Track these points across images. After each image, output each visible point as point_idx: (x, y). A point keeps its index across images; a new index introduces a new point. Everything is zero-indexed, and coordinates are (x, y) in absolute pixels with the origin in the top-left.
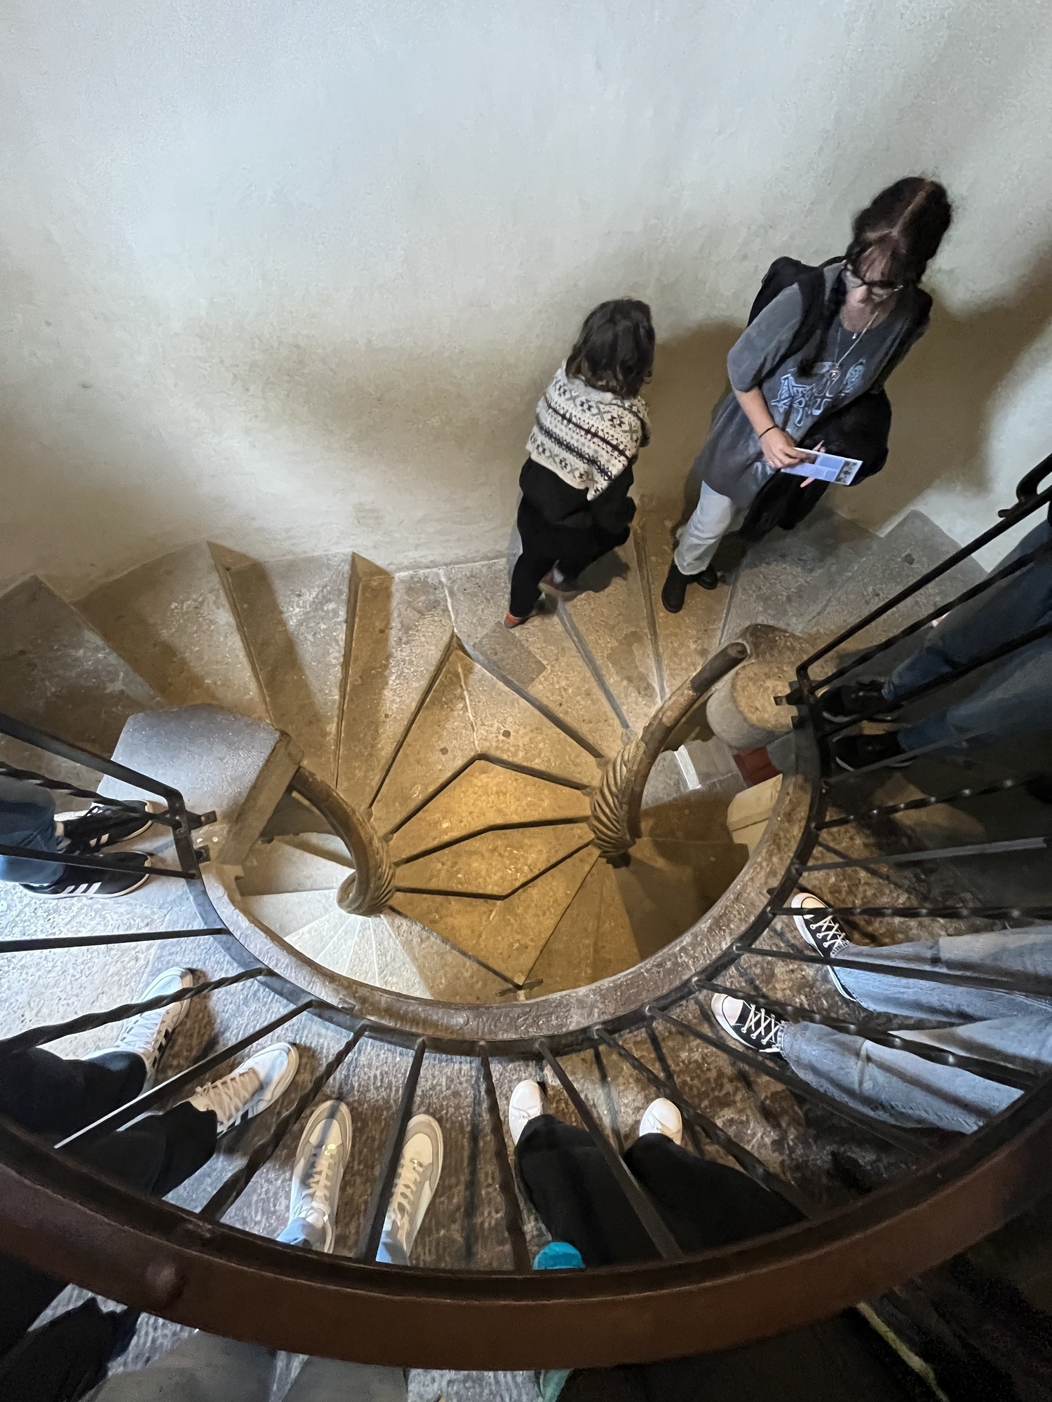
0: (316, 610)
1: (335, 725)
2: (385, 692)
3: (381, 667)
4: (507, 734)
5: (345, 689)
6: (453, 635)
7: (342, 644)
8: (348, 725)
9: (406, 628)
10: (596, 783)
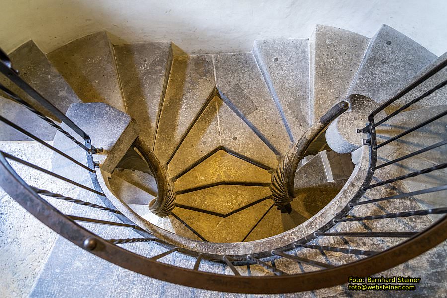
0: (152, 69)
1: (155, 123)
2: (180, 111)
3: (179, 99)
4: (235, 139)
5: (161, 108)
6: (215, 88)
7: (162, 86)
8: (162, 125)
9: (193, 82)
10: (275, 167)
